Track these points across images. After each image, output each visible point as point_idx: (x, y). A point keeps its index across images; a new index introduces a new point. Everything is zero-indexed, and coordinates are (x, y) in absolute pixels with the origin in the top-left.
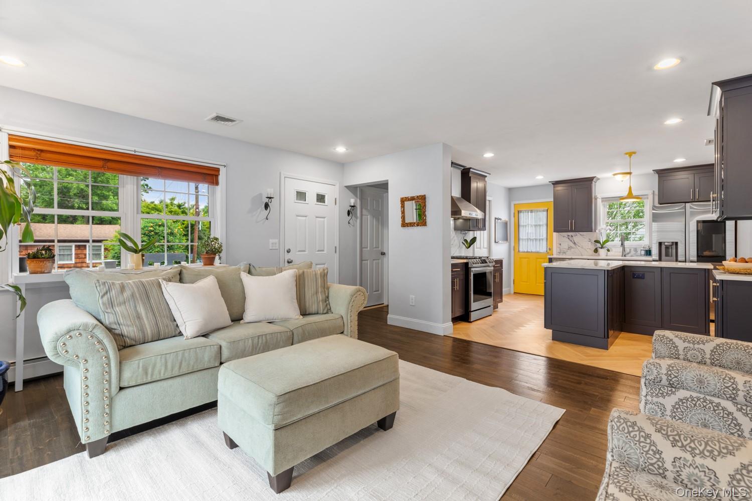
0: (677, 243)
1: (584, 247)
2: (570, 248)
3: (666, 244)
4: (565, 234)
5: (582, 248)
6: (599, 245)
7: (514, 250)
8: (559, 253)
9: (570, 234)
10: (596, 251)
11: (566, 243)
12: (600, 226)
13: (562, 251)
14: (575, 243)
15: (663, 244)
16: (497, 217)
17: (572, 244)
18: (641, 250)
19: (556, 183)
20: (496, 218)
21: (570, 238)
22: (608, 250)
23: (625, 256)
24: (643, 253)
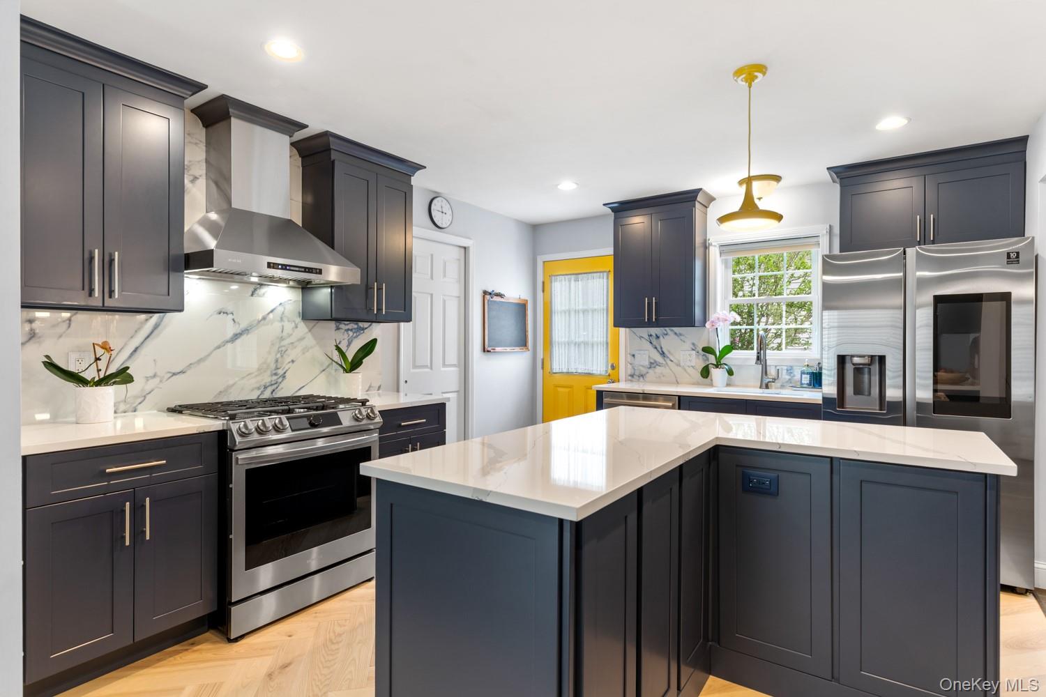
0: (882, 359)
1: (682, 364)
2: (653, 365)
3: (856, 360)
4: (644, 332)
5: (678, 365)
6: (712, 359)
7: (543, 368)
8: (632, 376)
9: (654, 331)
10: (705, 373)
11: (647, 354)
12: (715, 311)
13: (637, 373)
14: (663, 354)
15: (848, 359)
16: (490, 291)
17: (659, 358)
18: (803, 373)
19: (623, 209)
20: (485, 293)
21: (655, 342)
22: (730, 372)
23: (767, 387)
24: (806, 379)
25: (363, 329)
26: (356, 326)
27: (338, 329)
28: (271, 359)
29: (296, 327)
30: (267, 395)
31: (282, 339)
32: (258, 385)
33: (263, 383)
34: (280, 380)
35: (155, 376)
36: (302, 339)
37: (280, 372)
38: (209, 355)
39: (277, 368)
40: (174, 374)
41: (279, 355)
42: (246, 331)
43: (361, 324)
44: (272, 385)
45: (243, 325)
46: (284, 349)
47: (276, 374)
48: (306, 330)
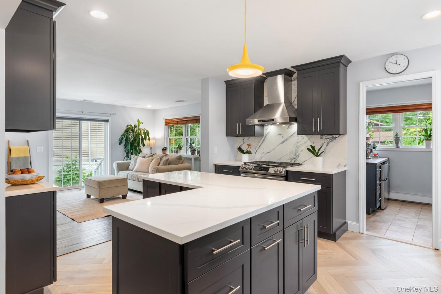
25: (335, 138)
26: (331, 137)
27: (322, 138)
28: (294, 150)
29: (303, 138)
30: (293, 162)
31: (298, 143)
32: (289, 158)
33: (291, 158)
34: (297, 157)
35: (264, 153)
36: (305, 143)
37: (297, 154)
38: (275, 148)
39: (296, 153)
40: (268, 153)
41: (297, 148)
42: (286, 140)
43: (334, 136)
44: (294, 159)
45: (285, 139)
46: (299, 146)
47: (296, 155)
48: (307, 139)
